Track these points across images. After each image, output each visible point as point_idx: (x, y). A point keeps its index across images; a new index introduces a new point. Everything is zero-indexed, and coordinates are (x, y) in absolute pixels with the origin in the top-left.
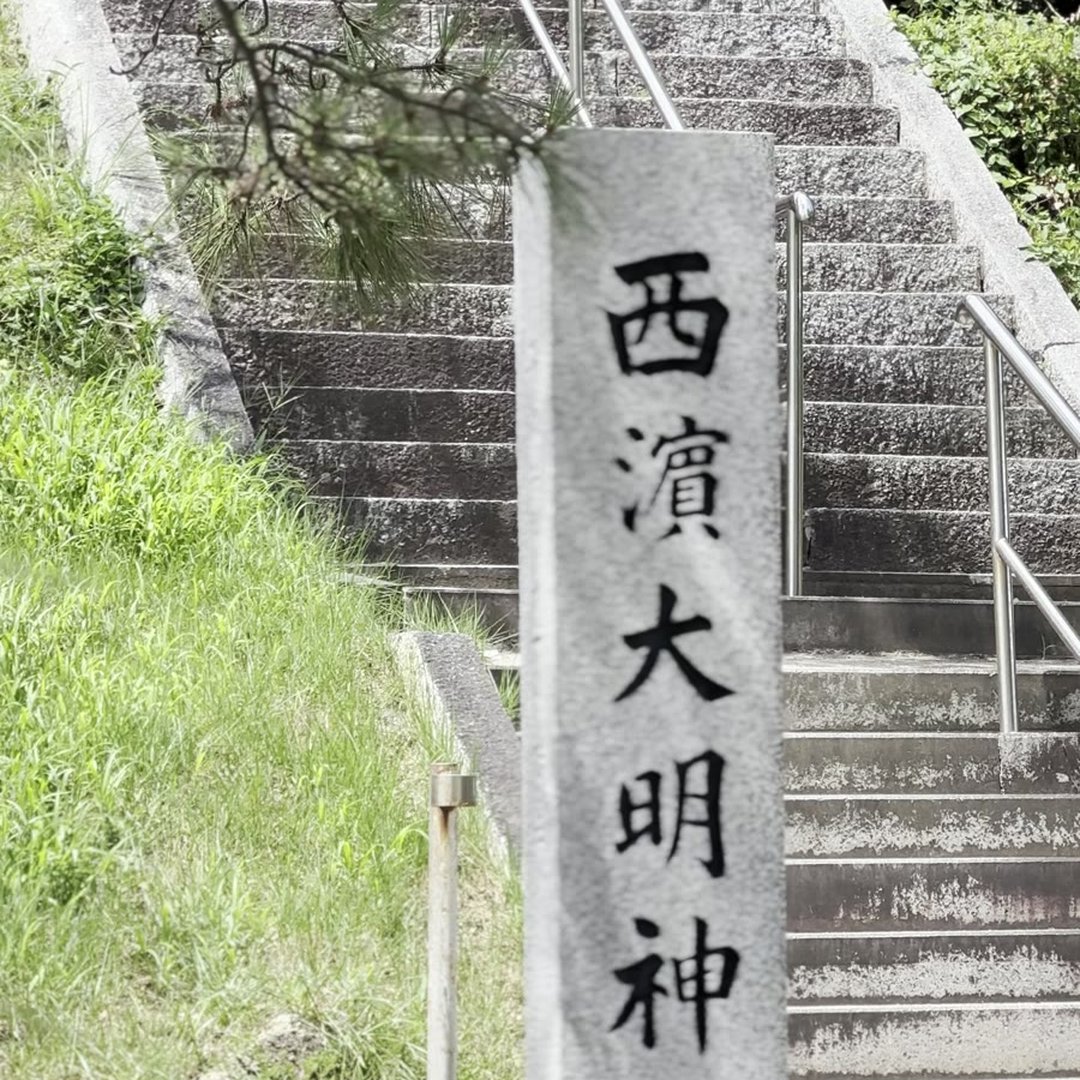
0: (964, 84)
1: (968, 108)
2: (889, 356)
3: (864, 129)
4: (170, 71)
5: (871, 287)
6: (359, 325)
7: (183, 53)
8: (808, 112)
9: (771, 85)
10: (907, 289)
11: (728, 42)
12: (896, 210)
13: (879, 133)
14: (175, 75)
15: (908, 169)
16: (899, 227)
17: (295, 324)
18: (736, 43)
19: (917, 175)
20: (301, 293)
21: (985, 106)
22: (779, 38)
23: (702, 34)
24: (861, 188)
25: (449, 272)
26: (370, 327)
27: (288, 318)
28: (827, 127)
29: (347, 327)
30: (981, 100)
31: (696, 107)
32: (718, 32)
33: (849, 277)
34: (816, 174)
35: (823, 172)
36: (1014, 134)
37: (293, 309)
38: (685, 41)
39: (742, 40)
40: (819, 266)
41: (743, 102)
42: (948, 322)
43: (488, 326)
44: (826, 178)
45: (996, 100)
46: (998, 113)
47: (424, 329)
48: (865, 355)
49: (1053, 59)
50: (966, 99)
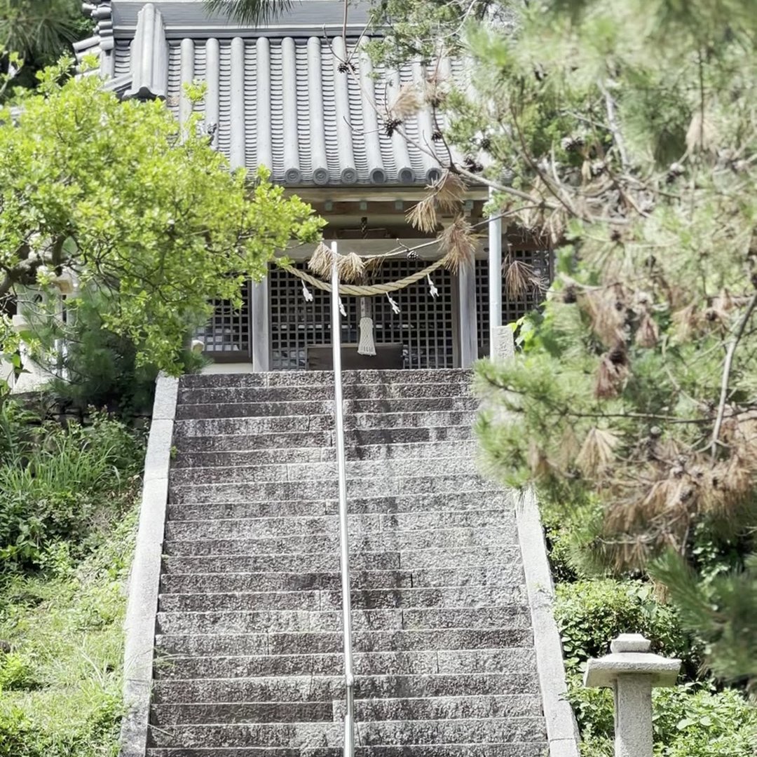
0: (564, 616)
1: (565, 627)
2: (471, 749)
3: (516, 640)
4: (184, 629)
5: (487, 715)
6: (227, 745)
7: (190, 620)
8: (488, 633)
9: (480, 621)
10: (505, 716)
11: (469, 600)
12: (510, 678)
13: (524, 641)
14: (186, 631)
15: (528, 658)
16: (512, 687)
17: (195, 745)
18: (473, 601)
19: (532, 661)
20: (198, 731)
21: (575, 626)
22: (495, 597)
23: (456, 597)
24: (504, 669)
25: (279, 718)
26: (231, 745)
27: (192, 743)
28: (498, 640)
29: (220, 745)
30: (571, 623)
31: (431, 633)
32: (463, 596)
33: (476, 712)
34: (482, 663)
35: (485, 662)
36: (589, 639)
37: (194, 739)
38: (447, 601)
39: (476, 599)
40: (461, 708)
41: (455, 630)
42: (513, 731)
43: (287, 743)
44: (487, 665)
45: (580, 623)
46: (580, 629)
47: (257, 745)
48: (460, 749)
49: (611, 601)
50: (565, 623)
